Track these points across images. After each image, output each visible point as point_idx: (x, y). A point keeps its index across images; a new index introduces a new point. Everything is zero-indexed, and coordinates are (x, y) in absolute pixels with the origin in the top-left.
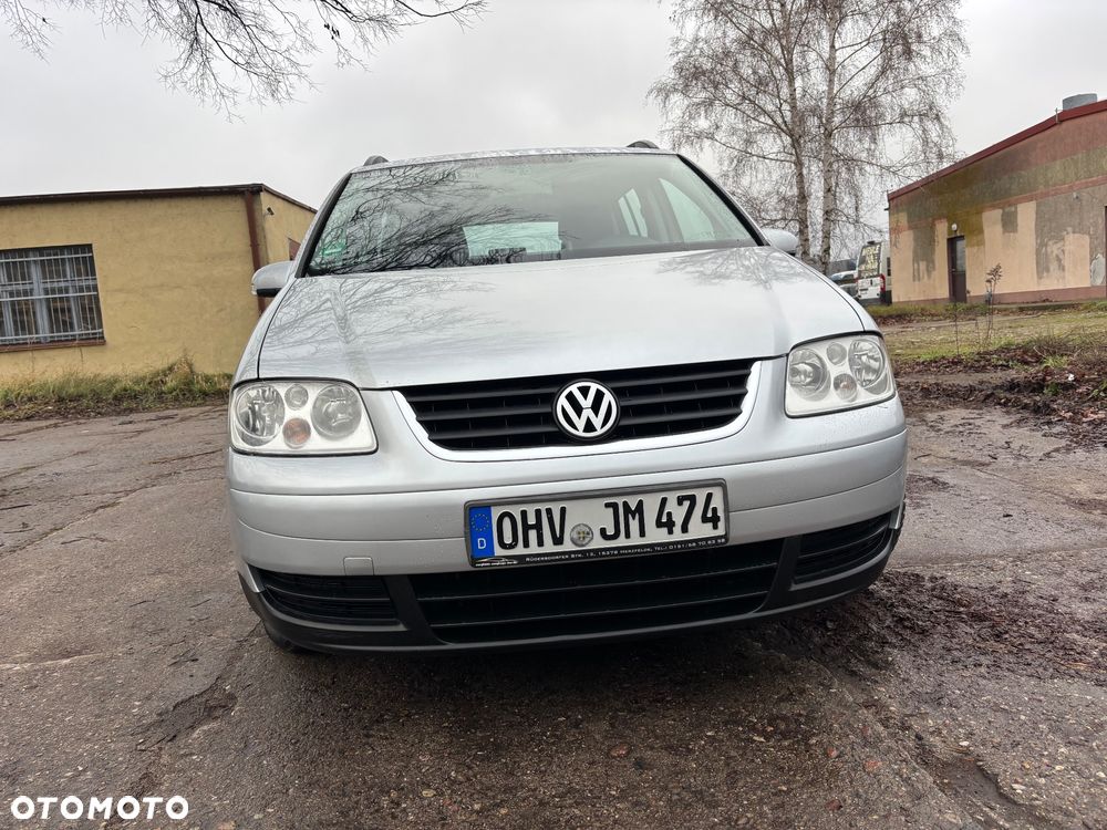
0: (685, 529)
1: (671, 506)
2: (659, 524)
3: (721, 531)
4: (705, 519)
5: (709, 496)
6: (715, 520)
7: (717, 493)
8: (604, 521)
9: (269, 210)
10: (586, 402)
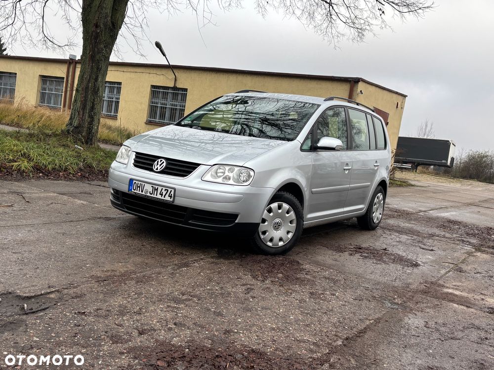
0: (164, 197)
1: (163, 191)
2: (160, 194)
3: (172, 200)
4: (169, 196)
5: (171, 191)
6: (171, 197)
7: (173, 191)
8: (150, 189)
9: (361, 91)
10: (159, 163)
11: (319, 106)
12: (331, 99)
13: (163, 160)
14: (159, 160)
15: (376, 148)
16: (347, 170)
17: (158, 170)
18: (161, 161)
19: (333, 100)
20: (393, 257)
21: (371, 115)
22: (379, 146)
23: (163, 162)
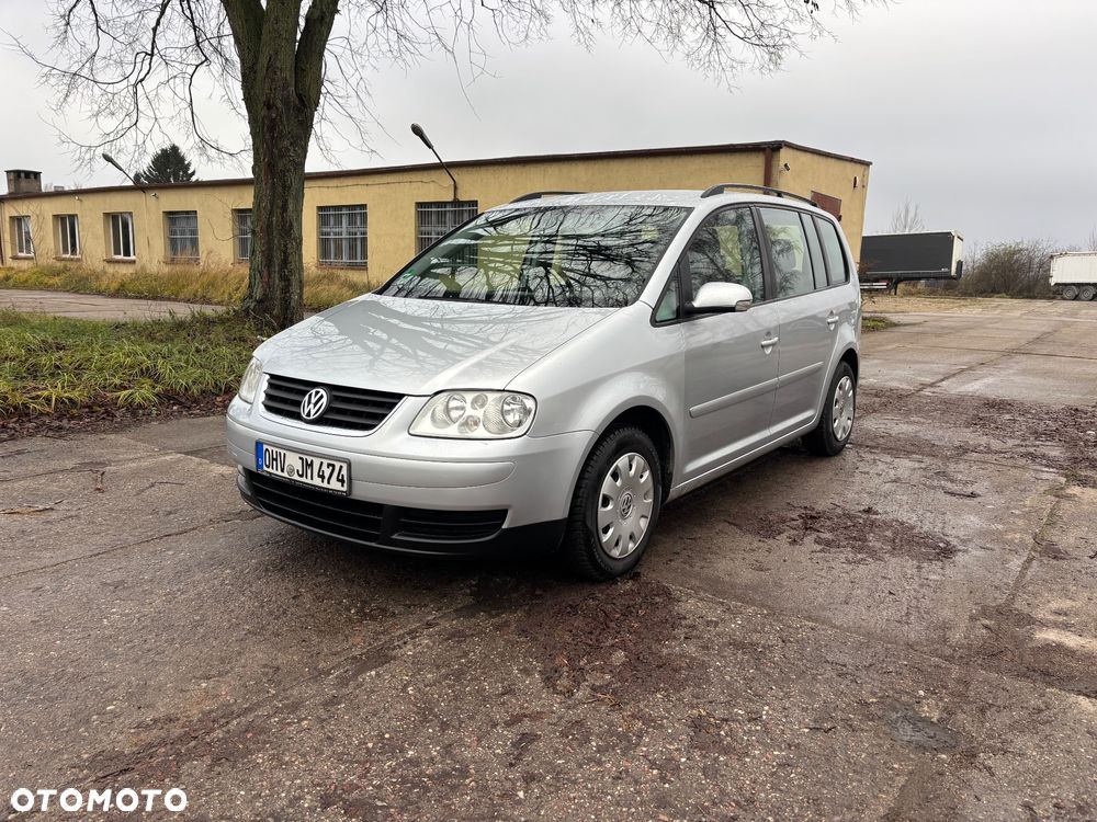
0: (329, 483)
1: (324, 467)
2: (319, 475)
3: (345, 489)
4: (338, 480)
5: (341, 467)
6: (342, 481)
7: (345, 466)
8: (298, 465)
9: (786, 165)
10: (313, 400)
11: (689, 210)
12: (718, 190)
13: (322, 392)
14: (313, 392)
15: (829, 284)
16: (768, 346)
17: (312, 417)
18: (317, 393)
19: (722, 192)
20: (889, 534)
21: (811, 214)
22: (834, 278)
23: (322, 397)
